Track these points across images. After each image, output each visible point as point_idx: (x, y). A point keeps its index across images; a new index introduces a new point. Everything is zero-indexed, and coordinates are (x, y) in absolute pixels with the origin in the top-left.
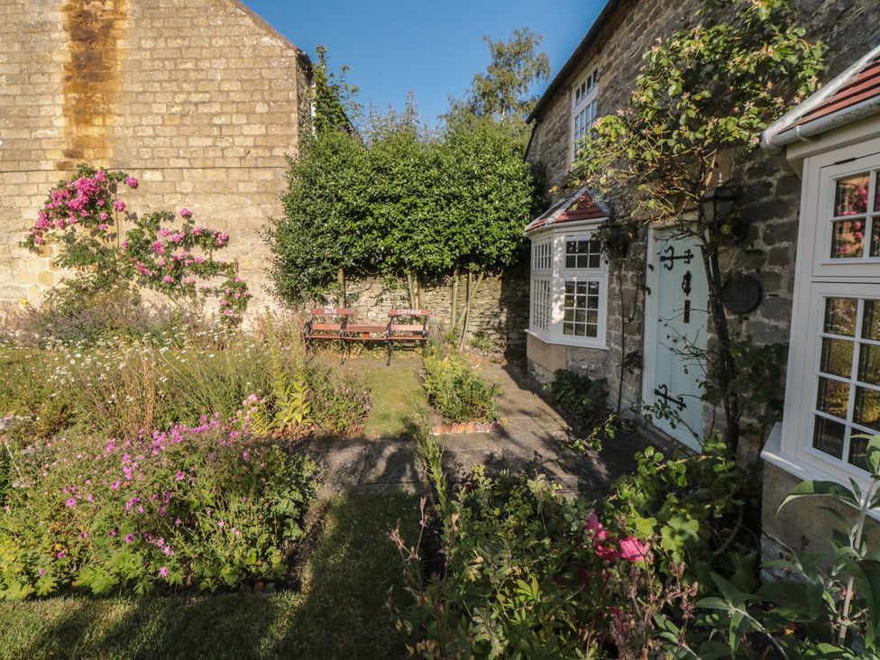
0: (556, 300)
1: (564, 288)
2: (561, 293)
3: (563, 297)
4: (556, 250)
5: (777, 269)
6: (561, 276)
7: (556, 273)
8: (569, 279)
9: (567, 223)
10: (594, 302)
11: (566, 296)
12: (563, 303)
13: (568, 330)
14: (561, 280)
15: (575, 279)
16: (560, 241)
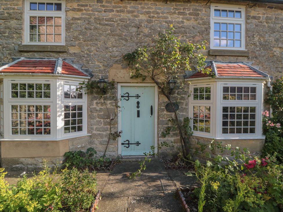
0: (59, 116)
1: (63, 109)
2: (61, 112)
3: (63, 114)
4: (58, 89)
5: (182, 101)
6: (62, 102)
7: (59, 101)
8: (67, 104)
9: (65, 75)
10: (80, 115)
11: (65, 113)
12: (64, 117)
13: (67, 131)
14: (62, 105)
15: (70, 104)
16: (61, 84)
